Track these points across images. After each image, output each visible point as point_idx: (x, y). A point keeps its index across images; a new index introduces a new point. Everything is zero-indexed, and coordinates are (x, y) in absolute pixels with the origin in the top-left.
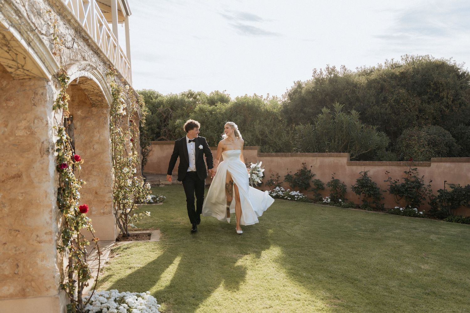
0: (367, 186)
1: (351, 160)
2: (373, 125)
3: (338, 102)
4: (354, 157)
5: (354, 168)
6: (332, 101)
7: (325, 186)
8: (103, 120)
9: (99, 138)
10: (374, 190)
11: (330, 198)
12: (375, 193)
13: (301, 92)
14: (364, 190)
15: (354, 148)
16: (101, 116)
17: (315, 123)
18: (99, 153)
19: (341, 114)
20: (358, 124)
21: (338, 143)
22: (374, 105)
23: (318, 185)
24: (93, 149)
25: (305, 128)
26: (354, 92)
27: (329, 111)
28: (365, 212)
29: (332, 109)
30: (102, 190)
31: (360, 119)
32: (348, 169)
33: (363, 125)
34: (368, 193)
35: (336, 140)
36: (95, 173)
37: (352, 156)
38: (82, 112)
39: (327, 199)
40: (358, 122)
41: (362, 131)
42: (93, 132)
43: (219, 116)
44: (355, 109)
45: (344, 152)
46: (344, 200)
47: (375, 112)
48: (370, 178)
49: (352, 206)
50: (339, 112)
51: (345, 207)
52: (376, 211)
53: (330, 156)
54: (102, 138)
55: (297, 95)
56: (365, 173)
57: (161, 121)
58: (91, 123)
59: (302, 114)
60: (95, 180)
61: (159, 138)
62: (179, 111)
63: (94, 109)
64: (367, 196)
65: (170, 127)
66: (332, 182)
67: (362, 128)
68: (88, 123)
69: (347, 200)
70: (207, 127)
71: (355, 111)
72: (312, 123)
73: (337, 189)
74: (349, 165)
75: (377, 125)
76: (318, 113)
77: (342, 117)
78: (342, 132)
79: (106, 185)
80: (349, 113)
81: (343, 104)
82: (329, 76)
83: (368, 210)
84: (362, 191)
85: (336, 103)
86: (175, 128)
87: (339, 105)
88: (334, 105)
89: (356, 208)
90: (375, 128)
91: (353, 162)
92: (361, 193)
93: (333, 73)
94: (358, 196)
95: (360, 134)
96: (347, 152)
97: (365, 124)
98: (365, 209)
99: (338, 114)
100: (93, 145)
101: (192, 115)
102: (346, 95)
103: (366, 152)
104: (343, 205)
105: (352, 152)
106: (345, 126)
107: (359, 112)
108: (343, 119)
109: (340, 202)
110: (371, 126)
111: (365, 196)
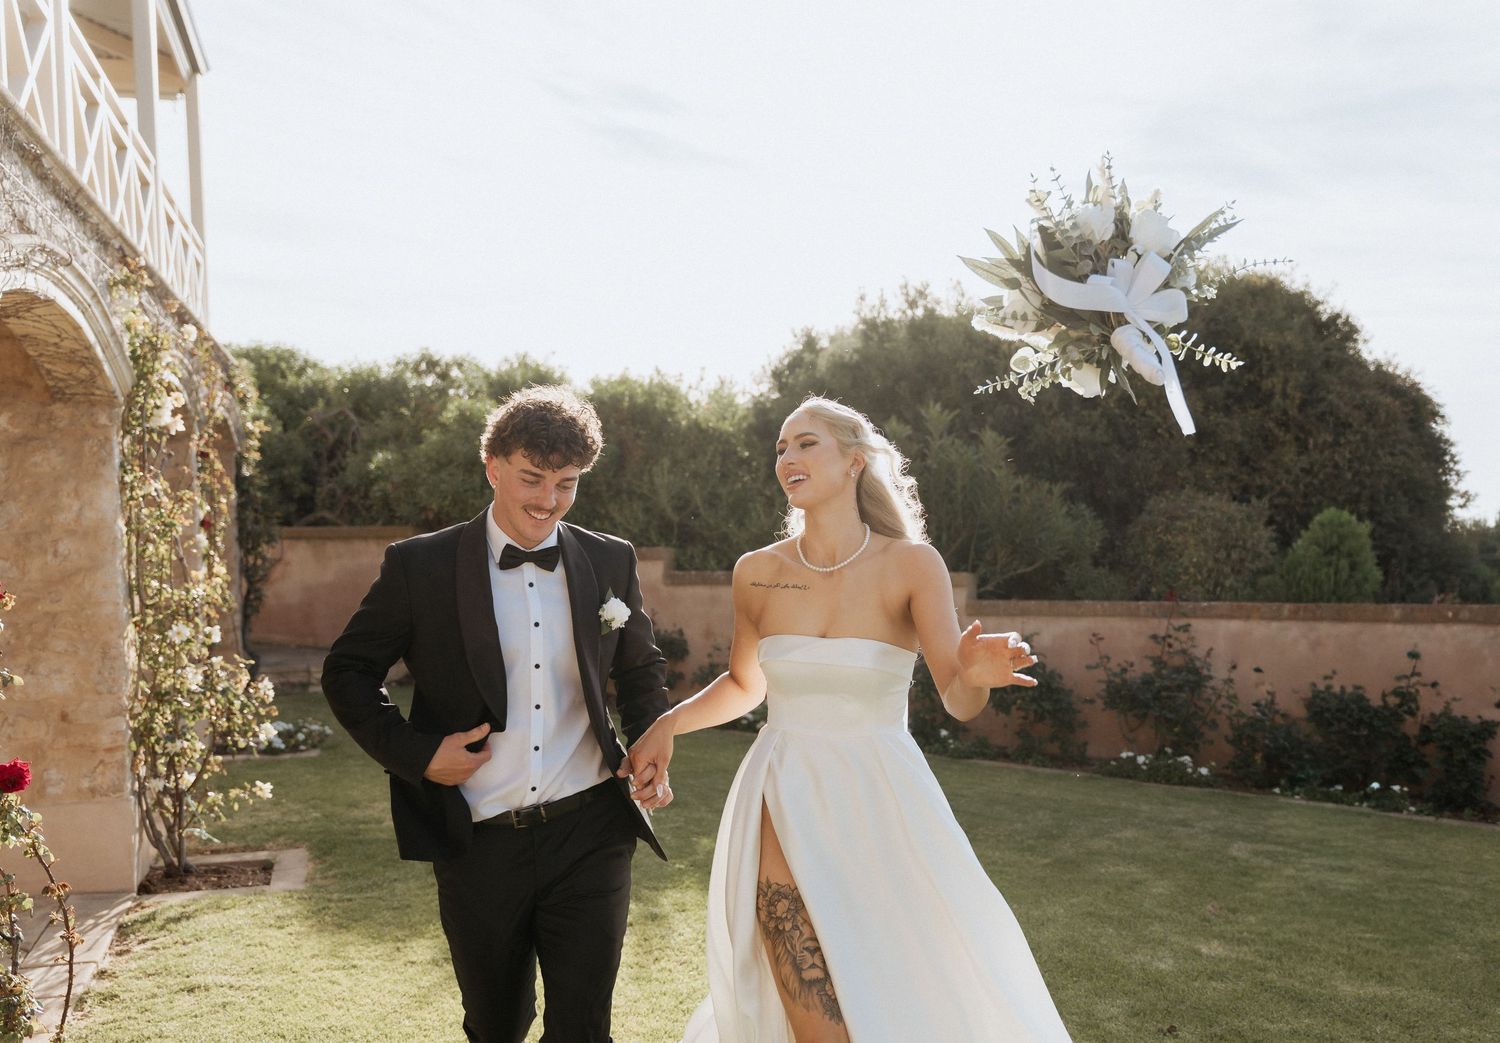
1: (980, 596)
2: (1053, 479)
3: (936, 401)
4: (989, 587)
5: (991, 623)
6: (919, 396)
8: (95, 449)
9: (79, 516)
10: (1056, 697)
12: (1058, 707)
13: (813, 364)
14: (1023, 699)
15: (988, 557)
16: (86, 436)
18: (79, 570)
19: (947, 441)
20: (1004, 476)
22: (1055, 414)
24: (55, 554)
27: (907, 431)
28: (1026, 771)
29: (919, 425)
30: (85, 705)
31: (1009, 459)
33: (1020, 481)
34: (1034, 706)
36: (60, 645)
37: (982, 581)
38: (12, 419)
40: (1005, 470)
41: (1016, 501)
42: (55, 494)
44: (994, 428)
45: (957, 571)
46: (955, 732)
47: (1058, 438)
49: (984, 750)
50: (941, 437)
51: (958, 755)
52: (1060, 768)
54: (90, 514)
55: (802, 376)
57: (317, 455)
58: (47, 459)
60: (59, 671)
61: (310, 518)
62: (385, 422)
63: (58, 409)
64: (1032, 716)
65: (350, 478)
67: (1018, 489)
68: (38, 458)
69: (965, 730)
71: (996, 435)
74: (972, 612)
75: (1065, 479)
77: (954, 451)
79: (101, 688)
80: (974, 439)
81: (955, 408)
82: (909, 313)
83: (1036, 764)
84: (1015, 703)
85: (931, 403)
86: (368, 480)
87: (942, 412)
88: (923, 412)
89: (994, 758)
90: (1057, 489)
91: (985, 602)
92: (1014, 708)
93: (921, 303)
94: (1002, 715)
95: (1010, 508)
96: (966, 570)
97: (1027, 477)
98: (1024, 762)
99: (939, 443)
100: (55, 542)
101: (433, 437)
102: (965, 377)
103: (1029, 569)
104: (955, 750)
105: (982, 570)
106: (959, 484)
107: (1007, 437)
108: (954, 457)
109: (946, 739)
110: (1047, 485)
111: (1025, 718)
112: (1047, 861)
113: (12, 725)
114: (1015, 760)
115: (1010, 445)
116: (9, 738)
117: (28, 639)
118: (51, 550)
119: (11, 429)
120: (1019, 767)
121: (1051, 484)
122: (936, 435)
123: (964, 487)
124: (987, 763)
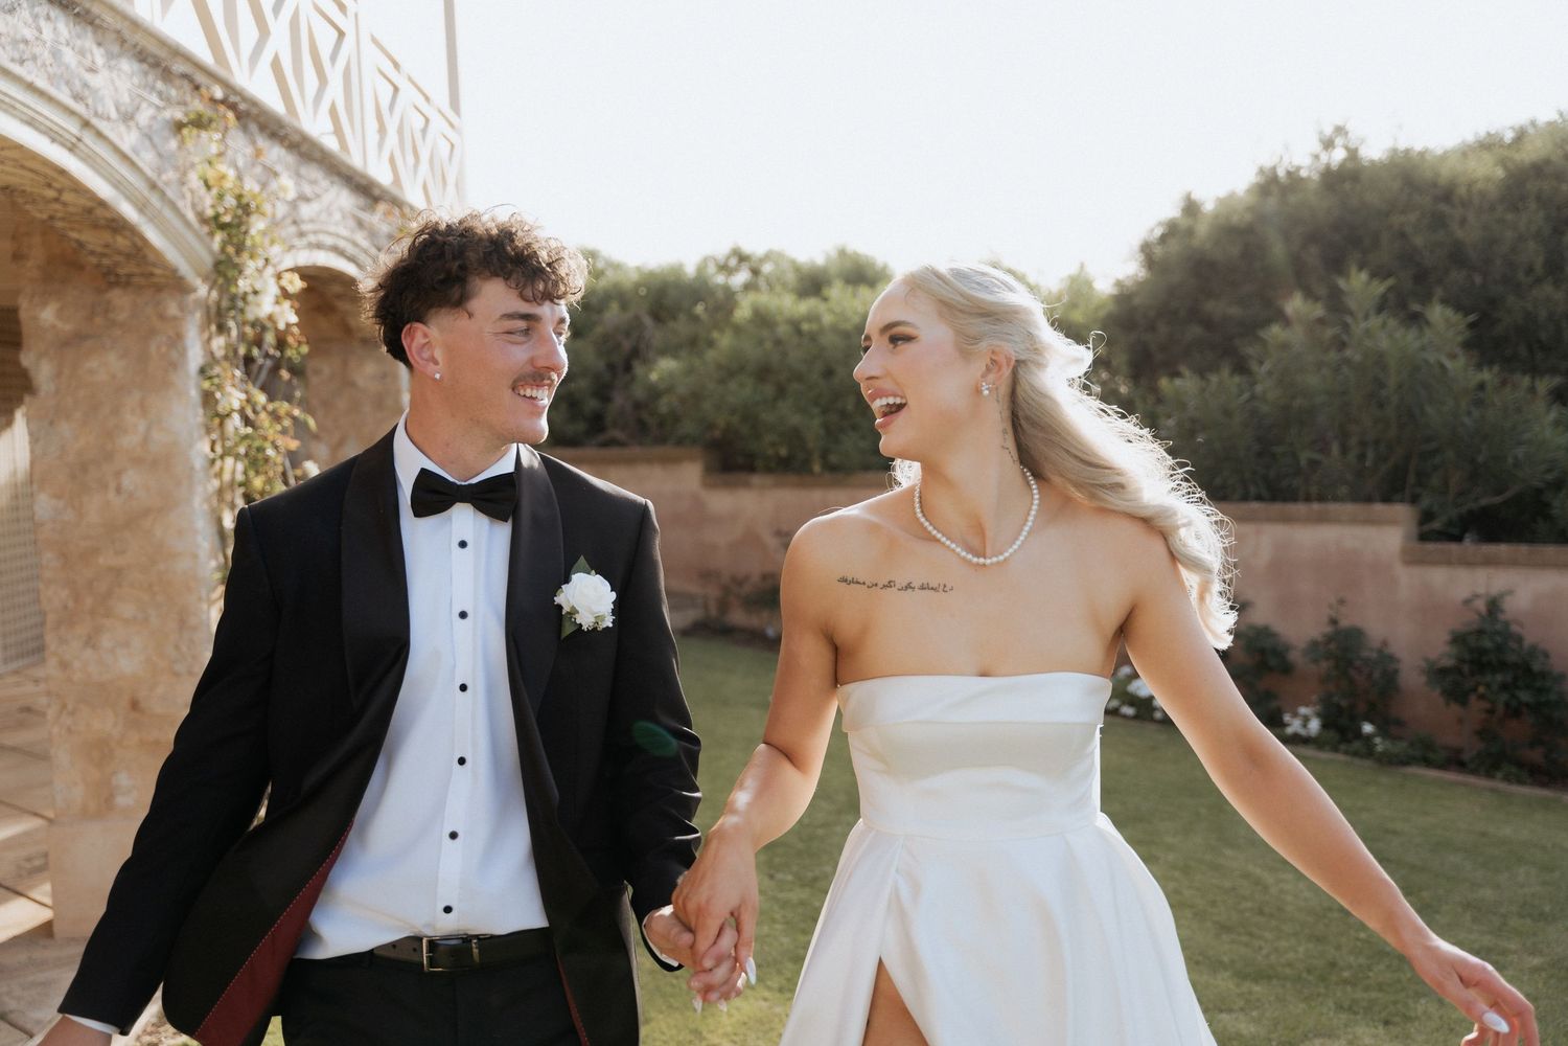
0: (1503, 666)
1: (1424, 537)
2: (1534, 371)
3: (1361, 268)
4: (1436, 525)
5: (1438, 576)
6: (1336, 264)
7: (1295, 657)
8: (164, 349)
9: (146, 440)
10: (1538, 684)
11: (1318, 715)
12: (1543, 699)
13: (1190, 232)
14: (1488, 686)
15: (1435, 481)
16: (152, 332)
17: (1254, 366)
18: (146, 512)
19: (1375, 322)
20: (1461, 369)
21: (1362, 457)
22: (1539, 281)
23: (1262, 652)
24: (119, 490)
25: (1203, 390)
26: (1438, 221)
27: (1319, 311)
28: (1493, 790)
29: (1336, 302)
30: (160, 690)
31: (1467, 345)
32: (1410, 581)
33: (1486, 375)
34: (1504, 697)
35: (1353, 441)
36: (127, 610)
37: (1426, 517)
38: (60, 314)
39: (1306, 720)
40: (1462, 361)
41: (1479, 403)
42: (116, 411)
43: (828, 340)
44: (1445, 301)
45: (1387, 499)
46: (1385, 726)
47: (1543, 314)
48: (1514, 628)
49: (1429, 754)
50: (1366, 317)
51: (1390, 761)
52: (1543, 785)
53: (1322, 519)
54: (157, 436)
55: (1174, 246)
56: (1494, 606)
57: (611, 367)
58: (107, 365)
59: (1195, 331)
60: (126, 644)
61: (601, 438)
62: (682, 327)
63: (120, 299)
64: (1500, 708)
66: (1329, 639)
67: (1482, 386)
68: (92, 363)
69: (1399, 723)
70: (781, 391)
71: (1449, 312)
72: (1241, 368)
73: (1352, 672)
74: (1411, 559)
75: (1554, 371)
76: (1267, 322)
77: (1385, 336)
78: (1381, 406)
79: (178, 667)
80: (1415, 319)
81: (1389, 275)
82: (1324, 158)
83: (1507, 779)
84: (1475, 690)
85: (1353, 270)
86: (655, 393)
87: (1368, 283)
88: (1341, 283)
89: (1443, 766)
90: (1544, 385)
91: (1431, 546)
92: (1473, 698)
93: (1339, 141)
94: (1455, 708)
95: (1469, 413)
96: (1402, 501)
97: (1496, 368)
98: (1489, 775)
99: (1363, 325)
100: (118, 474)
101: (725, 340)
102: (1403, 235)
103: (1498, 500)
104: (1383, 754)
105: (1425, 502)
106: (1392, 382)
107: (1466, 315)
108: (1384, 344)
109: (1369, 737)
110: (1526, 381)
111: (1491, 712)
112: (1536, 961)
113: (72, 713)
114: (1474, 772)
115: (1472, 326)
116: (69, 730)
117: (89, 601)
118: (112, 485)
119: (60, 325)
120: (1483, 782)
121: (1533, 378)
122: (1360, 315)
123: (1400, 386)
124: (1433, 773)
